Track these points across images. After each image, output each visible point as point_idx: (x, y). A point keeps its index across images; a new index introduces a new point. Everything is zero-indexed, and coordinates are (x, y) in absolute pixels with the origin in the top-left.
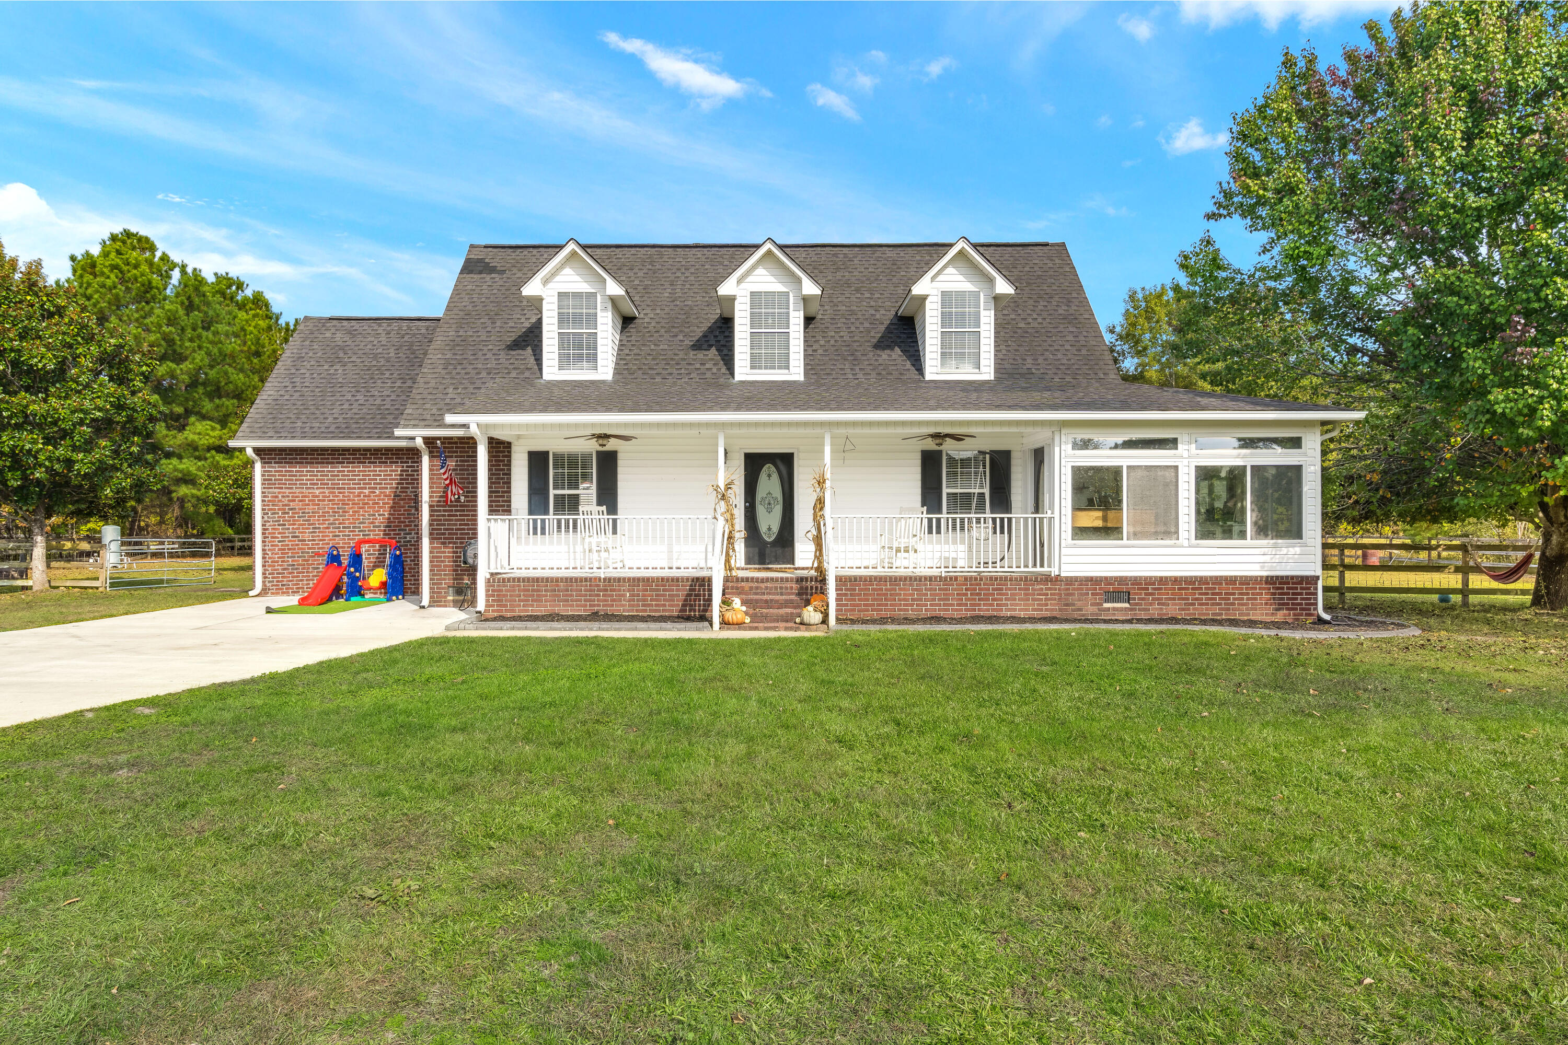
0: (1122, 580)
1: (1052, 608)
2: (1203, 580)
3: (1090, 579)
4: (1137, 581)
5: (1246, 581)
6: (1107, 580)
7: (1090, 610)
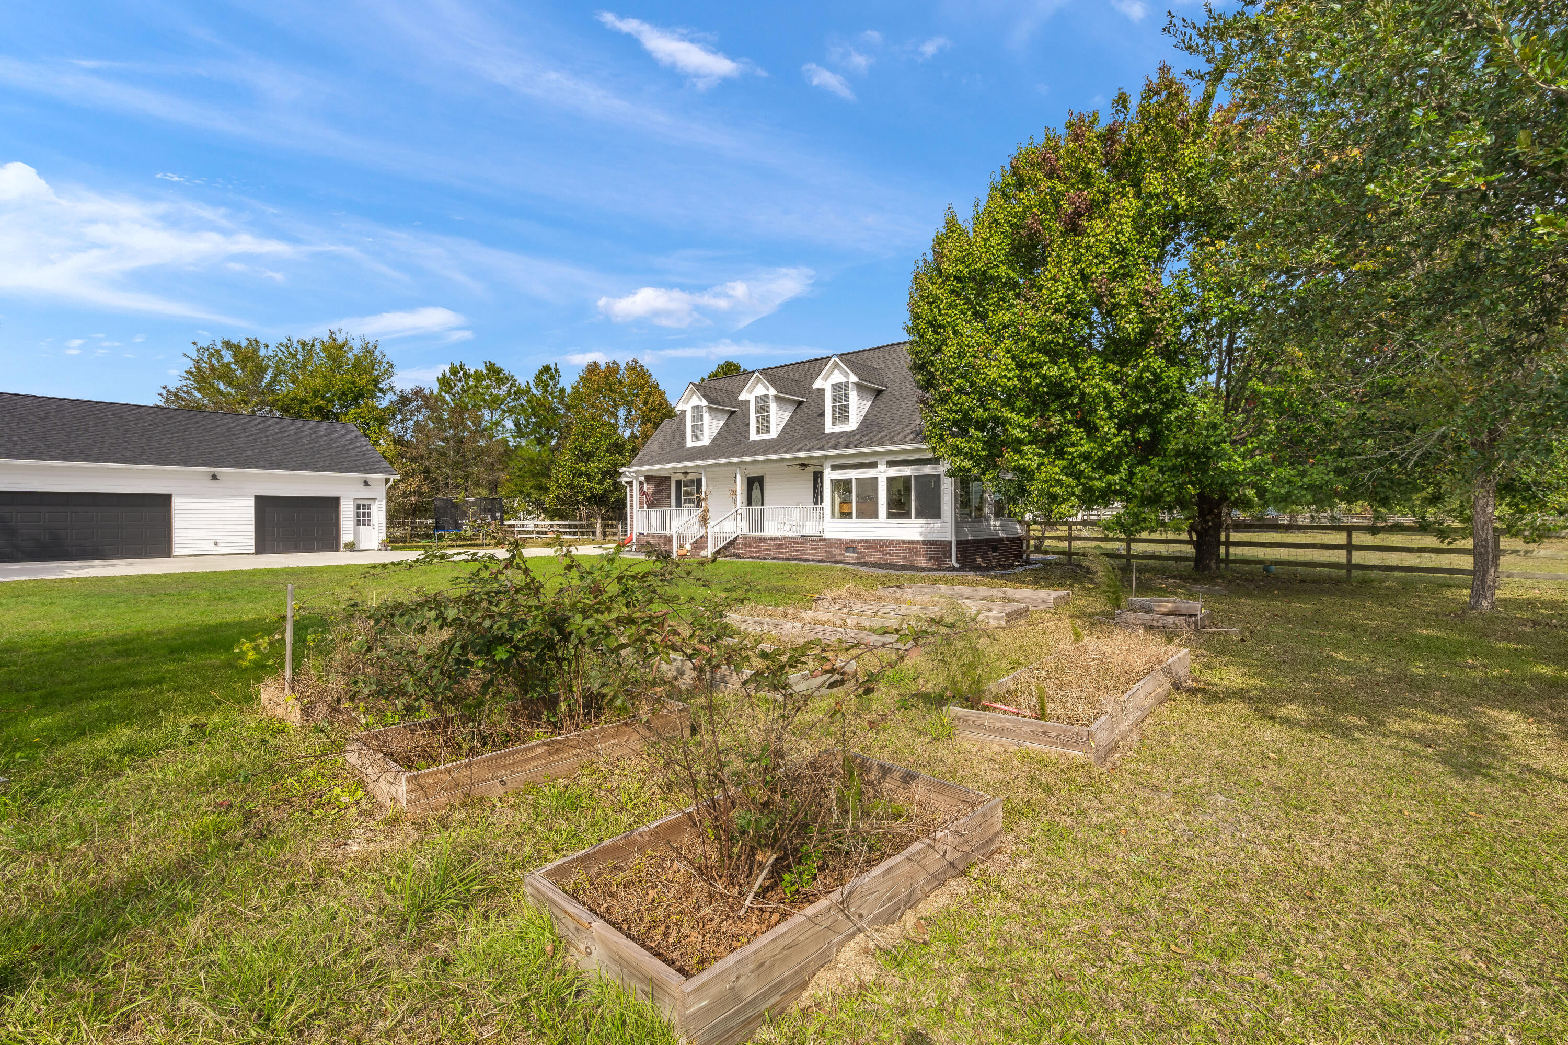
0: (853, 541)
1: (823, 556)
2: (890, 542)
3: (838, 540)
4: (860, 542)
5: (912, 543)
6: (847, 541)
7: (839, 557)
